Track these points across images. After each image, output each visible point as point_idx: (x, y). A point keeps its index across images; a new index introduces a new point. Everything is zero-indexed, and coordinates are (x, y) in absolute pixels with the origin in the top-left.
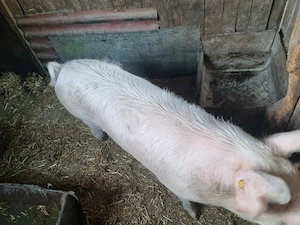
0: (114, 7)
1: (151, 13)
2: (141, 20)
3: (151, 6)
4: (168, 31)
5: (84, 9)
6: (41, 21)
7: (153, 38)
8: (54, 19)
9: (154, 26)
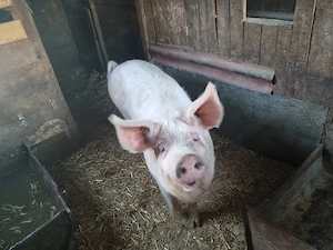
0: (230, 56)
1: (268, 73)
2: (253, 77)
3: (269, 65)
4: (282, 100)
5: (203, 50)
6: (166, 51)
7: (261, 102)
8: (175, 53)
9: (267, 89)
